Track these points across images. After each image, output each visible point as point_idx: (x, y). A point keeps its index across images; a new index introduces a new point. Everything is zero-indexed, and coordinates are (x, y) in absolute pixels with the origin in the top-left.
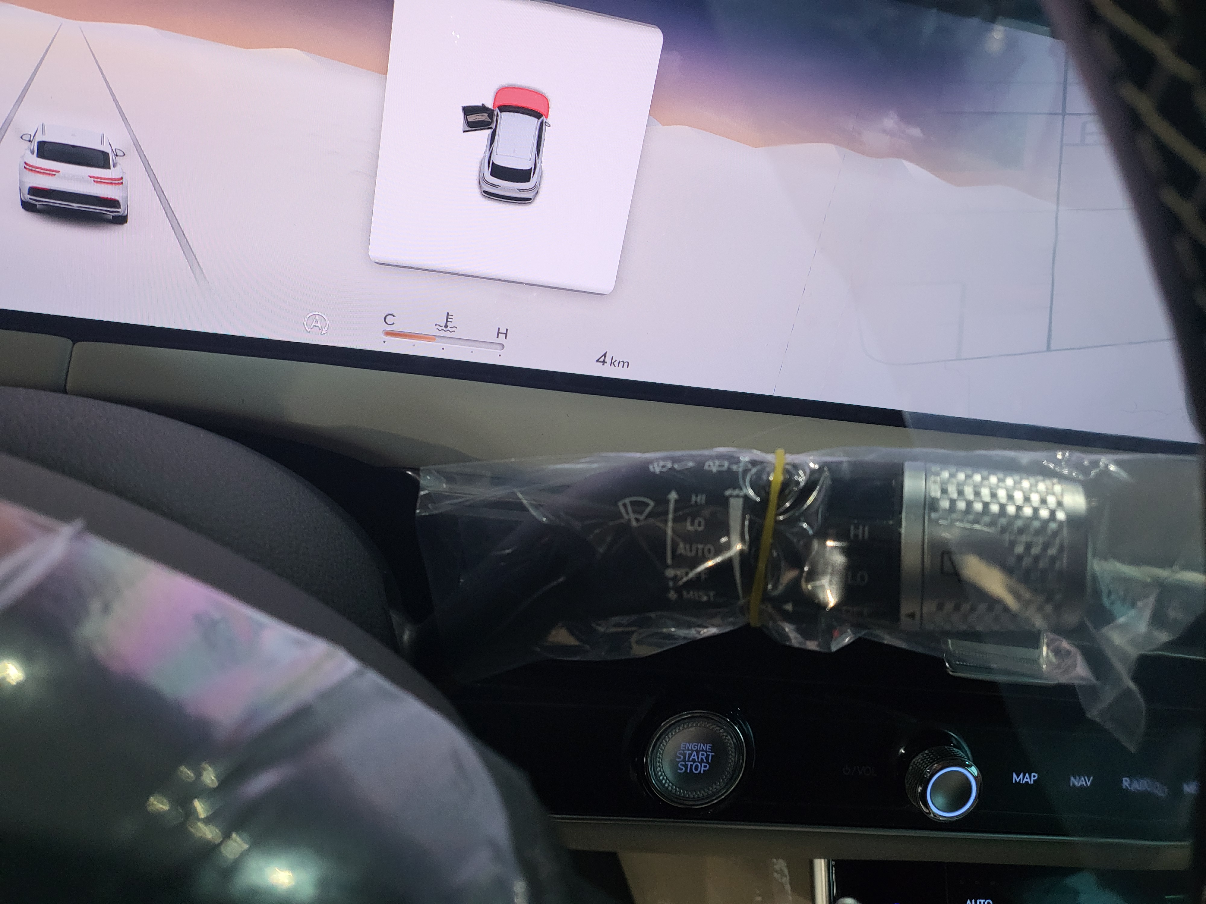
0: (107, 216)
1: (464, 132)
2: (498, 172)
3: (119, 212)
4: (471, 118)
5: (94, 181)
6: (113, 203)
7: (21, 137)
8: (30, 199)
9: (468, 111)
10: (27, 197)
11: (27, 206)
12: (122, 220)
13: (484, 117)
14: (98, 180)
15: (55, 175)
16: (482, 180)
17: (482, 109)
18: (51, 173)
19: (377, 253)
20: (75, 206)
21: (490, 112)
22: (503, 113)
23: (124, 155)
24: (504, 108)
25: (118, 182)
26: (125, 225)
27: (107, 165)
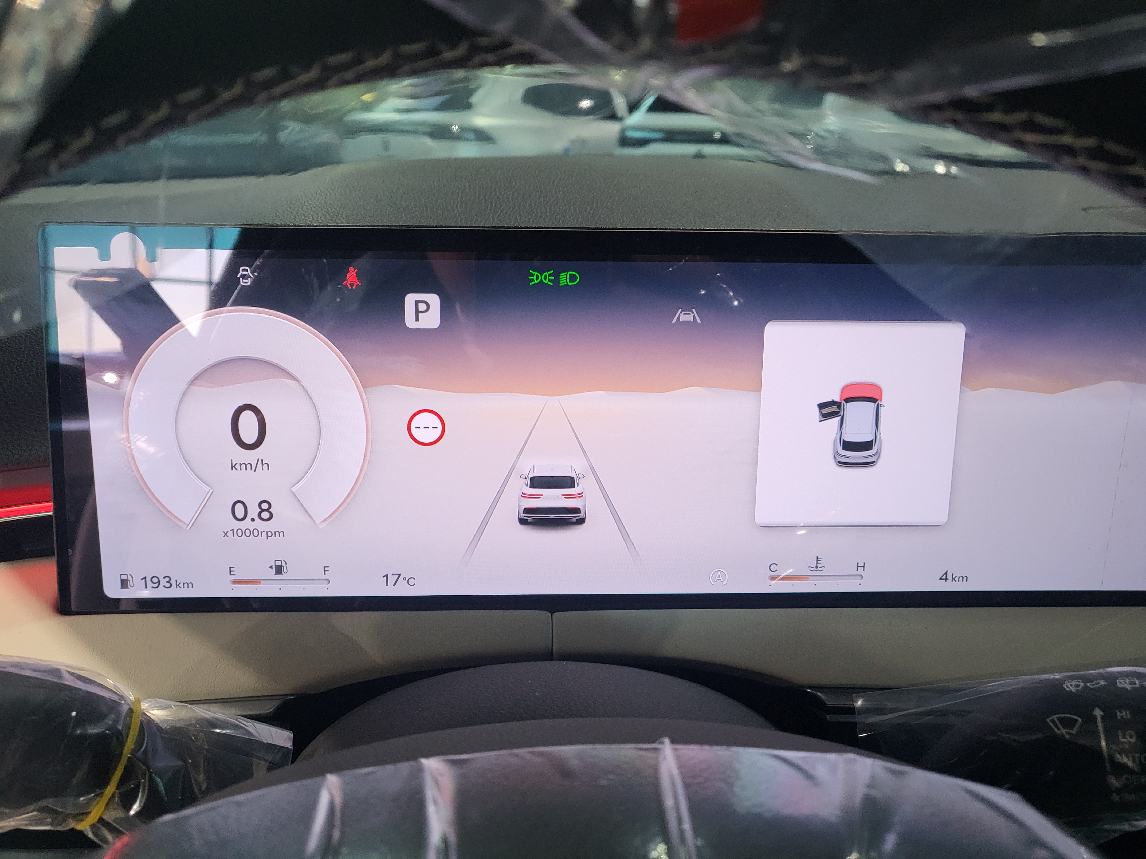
0: (572, 520)
1: (820, 421)
2: (848, 446)
3: (580, 516)
4: (825, 411)
5: (565, 498)
6: (577, 510)
7: (521, 477)
8: (524, 516)
9: (821, 406)
10: (523, 515)
11: (523, 521)
12: (581, 521)
13: (834, 408)
14: (567, 496)
15: (540, 498)
16: (836, 454)
17: (832, 403)
18: (538, 497)
19: (761, 518)
20: (552, 516)
21: (838, 404)
22: (848, 404)
23: (584, 477)
24: (848, 400)
25: (580, 495)
26: (584, 525)
27: (572, 486)
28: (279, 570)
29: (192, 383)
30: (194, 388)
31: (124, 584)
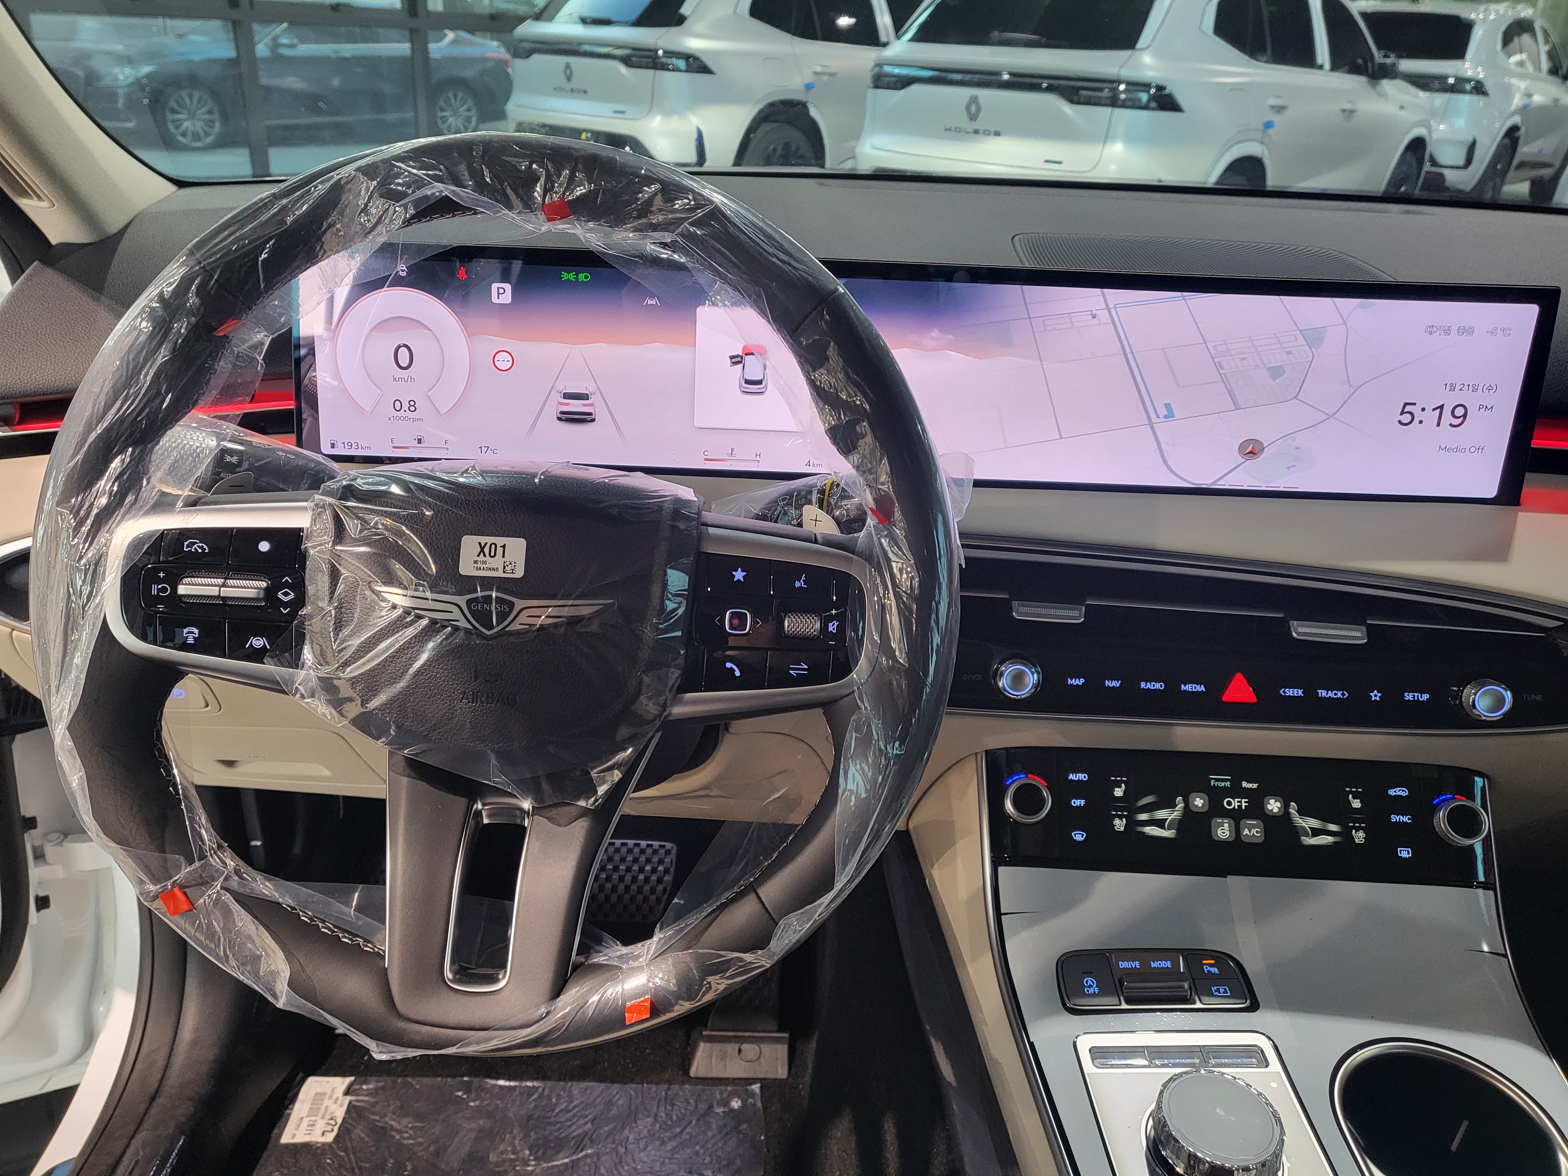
0: (587, 420)
1: (731, 366)
2: (748, 382)
3: (592, 417)
4: (733, 360)
5: (583, 406)
6: (590, 414)
7: (558, 392)
9: (732, 358)
10: (559, 415)
11: (559, 419)
12: (593, 420)
13: (739, 359)
14: (585, 405)
15: (569, 405)
16: (741, 386)
17: (738, 356)
18: (567, 404)
19: (698, 423)
20: (576, 417)
21: (741, 357)
22: (747, 356)
23: (595, 394)
24: (746, 354)
25: (592, 405)
26: (595, 422)
27: (588, 399)
28: (420, 441)
29: (372, 330)
30: (373, 333)
31: (333, 446)
